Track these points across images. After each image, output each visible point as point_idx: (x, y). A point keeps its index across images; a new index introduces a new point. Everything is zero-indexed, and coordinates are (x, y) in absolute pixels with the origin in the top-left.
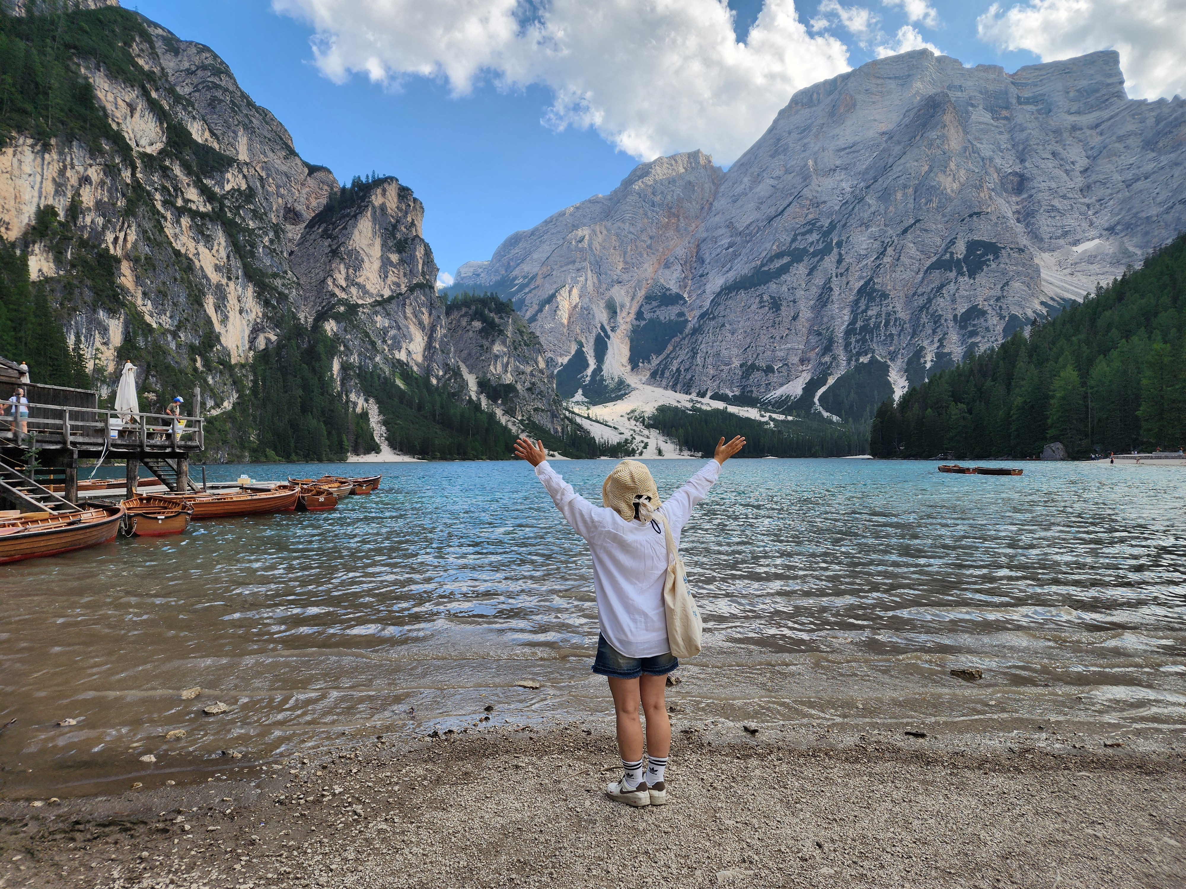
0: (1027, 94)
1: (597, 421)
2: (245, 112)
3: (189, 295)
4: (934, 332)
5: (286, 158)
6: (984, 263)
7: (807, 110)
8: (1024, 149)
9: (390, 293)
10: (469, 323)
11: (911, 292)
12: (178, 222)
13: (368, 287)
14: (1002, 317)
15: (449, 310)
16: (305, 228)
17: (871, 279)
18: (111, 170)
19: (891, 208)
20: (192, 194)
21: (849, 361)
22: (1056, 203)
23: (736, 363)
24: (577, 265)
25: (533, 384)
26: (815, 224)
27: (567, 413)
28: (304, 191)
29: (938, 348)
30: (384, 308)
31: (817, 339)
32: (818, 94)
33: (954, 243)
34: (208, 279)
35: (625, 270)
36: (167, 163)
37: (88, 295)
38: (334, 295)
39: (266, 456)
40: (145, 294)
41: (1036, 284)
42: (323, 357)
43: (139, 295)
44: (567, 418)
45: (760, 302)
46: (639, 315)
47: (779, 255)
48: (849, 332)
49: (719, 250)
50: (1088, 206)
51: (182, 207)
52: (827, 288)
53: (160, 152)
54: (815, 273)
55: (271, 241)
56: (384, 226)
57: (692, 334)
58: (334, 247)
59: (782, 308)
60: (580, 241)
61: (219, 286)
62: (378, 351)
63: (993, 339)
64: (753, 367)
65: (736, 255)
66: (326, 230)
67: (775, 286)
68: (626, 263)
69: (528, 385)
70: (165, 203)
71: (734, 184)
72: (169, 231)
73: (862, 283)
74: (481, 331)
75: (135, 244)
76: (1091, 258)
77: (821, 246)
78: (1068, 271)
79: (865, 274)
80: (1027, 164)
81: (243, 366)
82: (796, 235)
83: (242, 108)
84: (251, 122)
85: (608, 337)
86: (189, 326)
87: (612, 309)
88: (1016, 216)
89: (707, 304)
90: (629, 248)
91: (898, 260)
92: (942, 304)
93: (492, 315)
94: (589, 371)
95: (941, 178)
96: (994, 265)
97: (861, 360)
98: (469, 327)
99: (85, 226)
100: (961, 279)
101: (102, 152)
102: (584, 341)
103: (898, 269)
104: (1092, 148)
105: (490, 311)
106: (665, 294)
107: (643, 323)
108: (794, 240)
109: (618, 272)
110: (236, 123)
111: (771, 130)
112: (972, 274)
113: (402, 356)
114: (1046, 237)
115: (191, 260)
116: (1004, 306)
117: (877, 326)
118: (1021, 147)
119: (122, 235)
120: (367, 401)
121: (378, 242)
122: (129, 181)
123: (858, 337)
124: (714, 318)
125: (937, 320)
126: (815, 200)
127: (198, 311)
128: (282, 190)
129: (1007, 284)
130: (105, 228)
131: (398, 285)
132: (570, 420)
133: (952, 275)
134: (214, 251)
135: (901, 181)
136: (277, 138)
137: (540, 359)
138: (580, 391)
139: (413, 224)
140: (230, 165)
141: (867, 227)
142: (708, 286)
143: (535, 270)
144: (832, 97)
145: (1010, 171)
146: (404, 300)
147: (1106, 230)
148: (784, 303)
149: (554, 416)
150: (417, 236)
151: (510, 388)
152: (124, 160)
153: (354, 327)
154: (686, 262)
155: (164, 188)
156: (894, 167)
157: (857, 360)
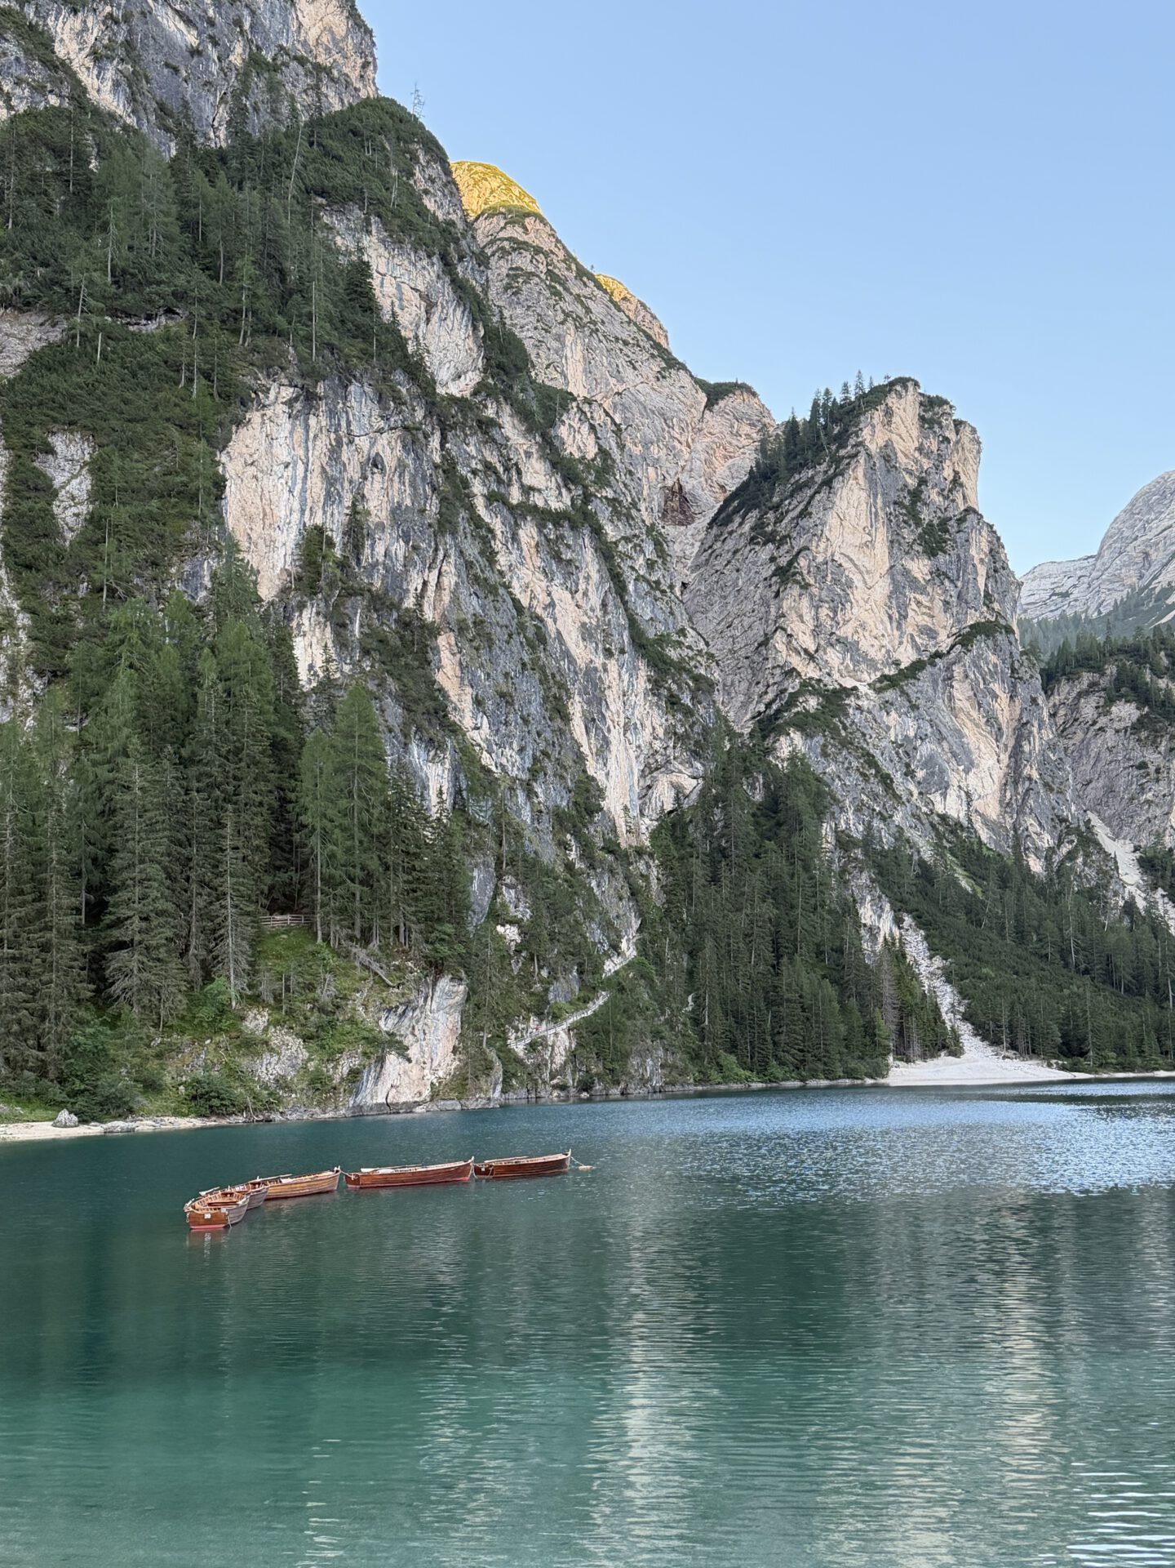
2: (575, 291)
3: (545, 699)
5: (660, 376)
9: (914, 657)
10: (1104, 709)
12: (515, 538)
13: (864, 645)
15: (1049, 680)
16: (711, 525)
18: (412, 437)
20: (536, 473)
28: (699, 447)
30: (903, 693)
34: (572, 661)
36: (490, 412)
37: (394, 713)
38: (791, 672)
39: (720, 1067)
40: (478, 702)
42: (805, 817)
43: (467, 705)
51: (519, 505)
53: (475, 393)
55: (650, 565)
56: (893, 496)
58: (783, 562)
61: (590, 672)
62: (897, 798)
66: (759, 526)
70: (491, 498)
72: (503, 560)
74: (1137, 727)
75: (455, 594)
81: (640, 852)
83: (570, 284)
84: (588, 311)
86: (549, 766)
98: (1102, 721)
99: (374, 565)
101: (399, 401)
105: (1158, 673)
110: (561, 317)
113: (952, 806)
115: (542, 620)
119: (433, 578)
120: (898, 921)
121: (882, 536)
122: (438, 460)
127: (561, 732)
128: (654, 449)
130: (408, 562)
131: (931, 633)
134: (579, 596)
136: (641, 337)
139: (956, 481)
140: (565, 408)
146: (948, 668)
150: (969, 510)
152: (429, 413)
153: (845, 744)
155: (488, 466)
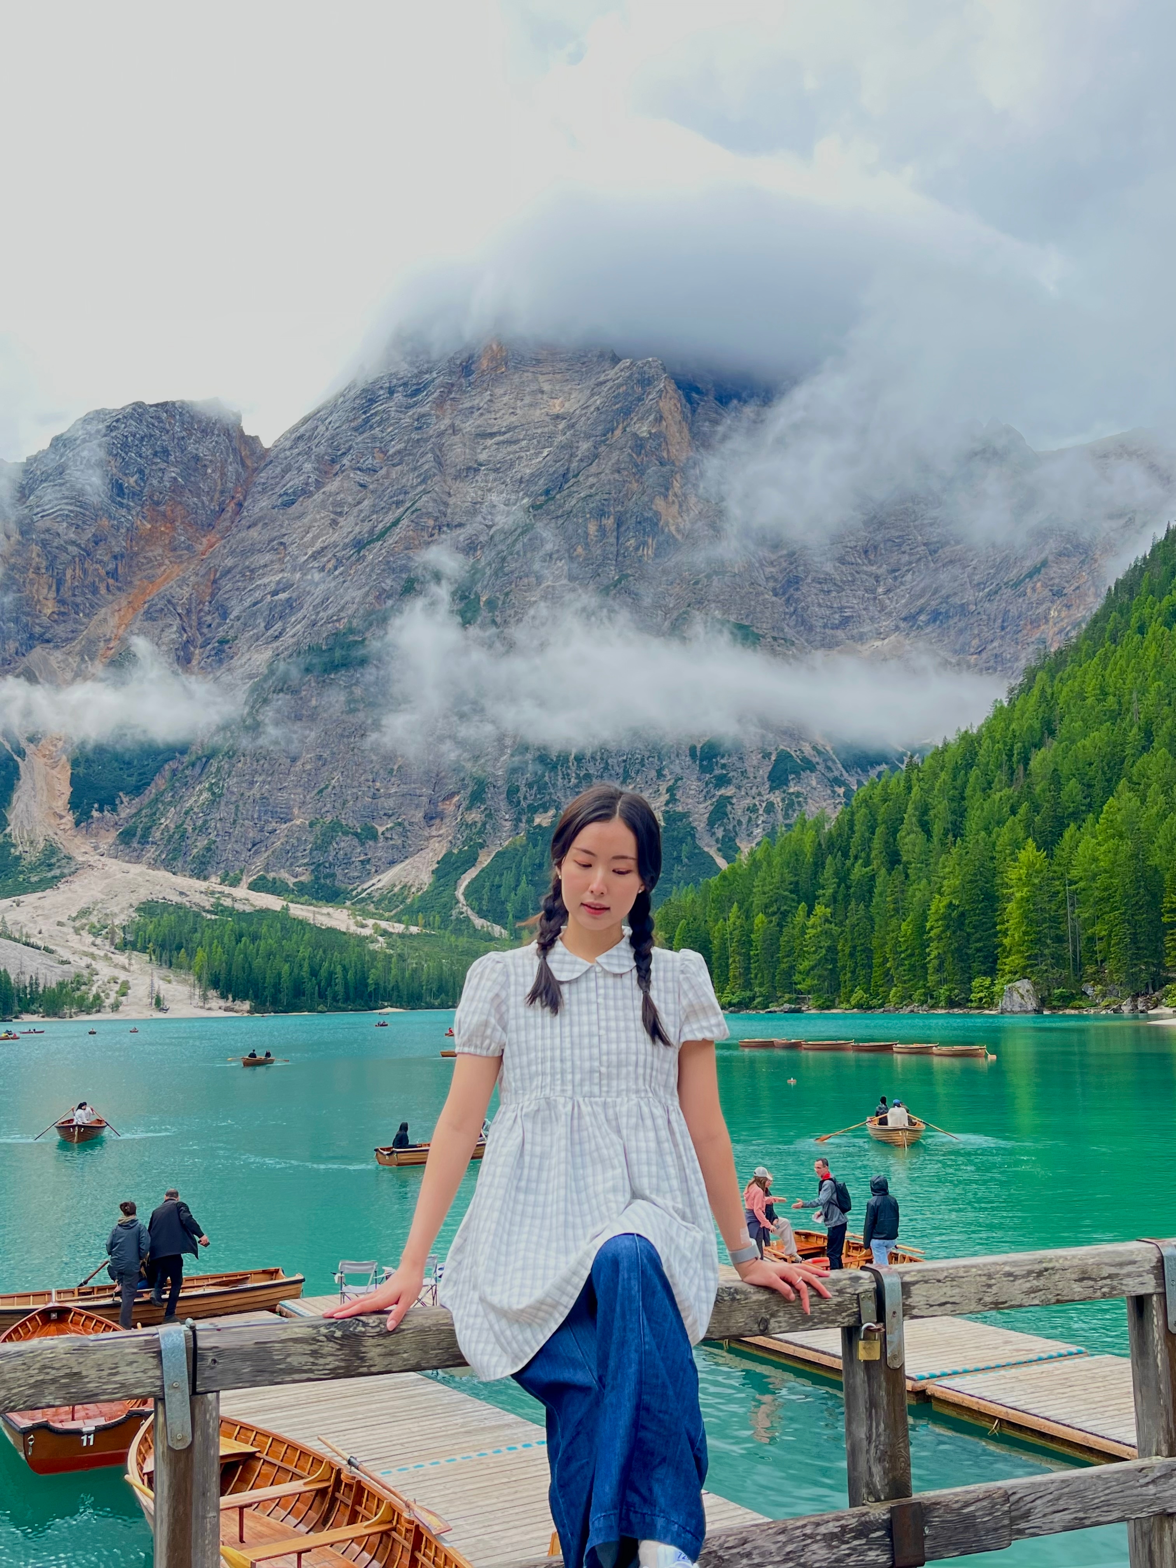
4: (659, 775)
14: (766, 755)
19: (580, 550)
21: (516, 822)
23: (302, 818)
29: (667, 804)
31: (456, 777)
33: (685, 620)
35: (58, 617)
45: (349, 702)
48: (513, 768)
49: (258, 594)
50: (877, 578)
63: (754, 790)
64: (336, 828)
65: (292, 607)
68: (62, 602)
77: (458, 605)
82: (411, 581)
85: (21, 754)
88: (771, 584)
90: (69, 573)
95: (659, 504)
97: (537, 821)
109: (45, 620)
114: (817, 623)
117: (562, 759)
123: (530, 778)
126: (444, 520)
135: (595, 503)
141: (540, 578)
142: (237, 663)
147: (905, 619)
154: (189, 612)
156: (581, 478)
157: (530, 821)
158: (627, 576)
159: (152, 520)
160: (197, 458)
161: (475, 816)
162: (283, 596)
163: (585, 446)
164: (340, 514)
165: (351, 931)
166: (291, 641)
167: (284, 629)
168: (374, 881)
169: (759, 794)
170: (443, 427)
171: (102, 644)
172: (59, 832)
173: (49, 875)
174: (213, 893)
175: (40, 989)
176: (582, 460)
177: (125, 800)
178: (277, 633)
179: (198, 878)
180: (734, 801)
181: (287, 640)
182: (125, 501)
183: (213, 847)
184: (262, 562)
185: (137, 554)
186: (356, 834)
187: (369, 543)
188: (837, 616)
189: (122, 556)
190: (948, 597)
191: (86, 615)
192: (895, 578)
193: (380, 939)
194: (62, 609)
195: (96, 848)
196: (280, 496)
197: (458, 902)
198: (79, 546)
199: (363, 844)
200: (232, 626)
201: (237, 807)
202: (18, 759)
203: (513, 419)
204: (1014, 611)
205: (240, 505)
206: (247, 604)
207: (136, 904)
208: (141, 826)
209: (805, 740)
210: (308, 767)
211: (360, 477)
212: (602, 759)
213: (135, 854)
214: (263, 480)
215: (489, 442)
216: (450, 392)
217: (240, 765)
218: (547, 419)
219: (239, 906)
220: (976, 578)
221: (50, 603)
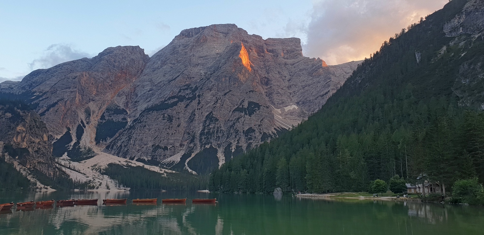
0: (270, 48)
1: (74, 170)
4: (236, 137)
6: (254, 111)
7: (187, 38)
8: (269, 69)
11: (227, 119)
14: (261, 133)
17: (211, 112)
19: (220, 84)
21: (201, 147)
22: (279, 90)
23: (150, 144)
24: (71, 90)
25: (39, 149)
26: (189, 86)
27: (57, 165)
29: (237, 144)
31: (188, 136)
32: (192, 32)
33: (244, 101)
35: (97, 95)
41: (272, 121)
44: (57, 168)
45: (163, 117)
46: (103, 117)
47: (173, 97)
48: (201, 134)
49: (145, 91)
50: (290, 93)
52: (193, 114)
54: (188, 107)
57: (129, 129)
59: (173, 121)
60: (74, 79)
63: (257, 141)
64: (158, 147)
65: (153, 94)
67: (170, 110)
68: (97, 91)
69: (36, 149)
71: (154, 63)
73: (208, 113)
76: (291, 113)
77: (191, 96)
78: (283, 117)
79: (209, 110)
80: (270, 75)
82: (181, 90)
85: (85, 127)
87: (88, 113)
88: (266, 94)
89: (138, 115)
90: (100, 85)
91: (222, 105)
92: (238, 126)
93: (18, 110)
94: (72, 144)
95: (239, 75)
96: (258, 112)
97: (206, 147)
100: (246, 116)
102: (71, 127)
103: (222, 109)
104: (292, 72)
106: (117, 108)
107: (104, 121)
108: (180, 92)
109: (93, 95)
111: (171, 43)
112: (250, 115)
114: (276, 103)
116: (261, 129)
117: (213, 132)
118: (268, 68)
123: (205, 136)
124: (141, 122)
125: (237, 132)
126: (189, 76)
129: (262, 120)
132: (59, 169)
133: (243, 114)
135: (224, 74)
137: (45, 135)
138: (66, 153)
141: (211, 90)
142: (139, 107)
143: (47, 89)
144: (198, 35)
145: (264, 76)
147: (296, 103)
148: (174, 119)
149: (49, 166)
151: (26, 150)
154: (128, 95)
156: (222, 68)
157: (205, 146)
158: (231, 91)
159: (121, 73)
160: (133, 59)
161: (192, 145)
162: (151, 92)
163: (223, 61)
164: (166, 74)
165: (158, 172)
166: (152, 102)
167: (150, 100)
168: (166, 160)
169: (259, 142)
170: (191, 55)
171: (107, 101)
172: (92, 146)
173: (88, 156)
174: (127, 161)
175: (80, 183)
176: (222, 64)
177: (109, 138)
178: (149, 101)
179: (124, 158)
180: (252, 143)
181: (151, 103)
182: (115, 68)
183: (128, 150)
184: (146, 84)
185: (117, 81)
186: (163, 148)
187: (172, 80)
188: (281, 102)
189: (113, 81)
190: (306, 98)
191: (104, 95)
192: (295, 93)
193: (165, 174)
194: (98, 93)
195: (101, 150)
196: (152, 69)
197: (185, 165)
198: (103, 78)
199: (164, 151)
200: (138, 99)
201: (135, 141)
202: (83, 128)
203: (207, 54)
204: (321, 102)
205: (142, 70)
206: (142, 93)
207: (108, 164)
208: (112, 145)
209: (270, 130)
210: (152, 132)
211: (171, 65)
212: (222, 133)
213: (110, 152)
214: (148, 65)
215: (201, 59)
216: (193, 47)
217: (136, 131)
218: (215, 54)
219: (133, 165)
220: (313, 94)
221: (95, 92)
